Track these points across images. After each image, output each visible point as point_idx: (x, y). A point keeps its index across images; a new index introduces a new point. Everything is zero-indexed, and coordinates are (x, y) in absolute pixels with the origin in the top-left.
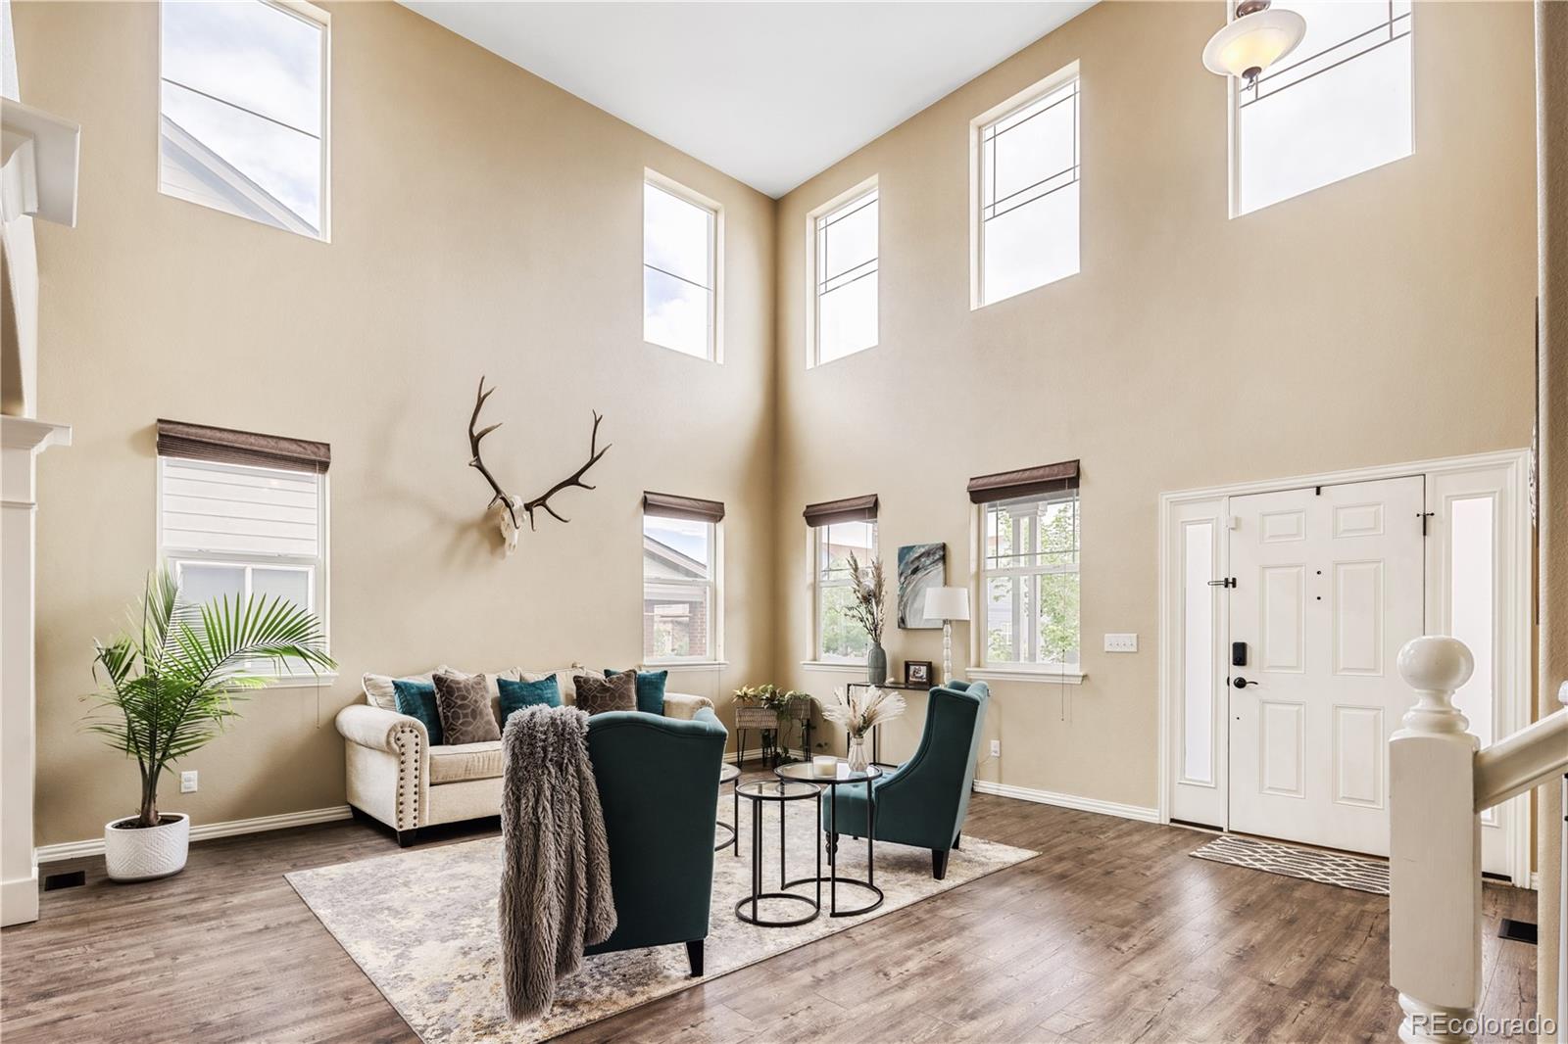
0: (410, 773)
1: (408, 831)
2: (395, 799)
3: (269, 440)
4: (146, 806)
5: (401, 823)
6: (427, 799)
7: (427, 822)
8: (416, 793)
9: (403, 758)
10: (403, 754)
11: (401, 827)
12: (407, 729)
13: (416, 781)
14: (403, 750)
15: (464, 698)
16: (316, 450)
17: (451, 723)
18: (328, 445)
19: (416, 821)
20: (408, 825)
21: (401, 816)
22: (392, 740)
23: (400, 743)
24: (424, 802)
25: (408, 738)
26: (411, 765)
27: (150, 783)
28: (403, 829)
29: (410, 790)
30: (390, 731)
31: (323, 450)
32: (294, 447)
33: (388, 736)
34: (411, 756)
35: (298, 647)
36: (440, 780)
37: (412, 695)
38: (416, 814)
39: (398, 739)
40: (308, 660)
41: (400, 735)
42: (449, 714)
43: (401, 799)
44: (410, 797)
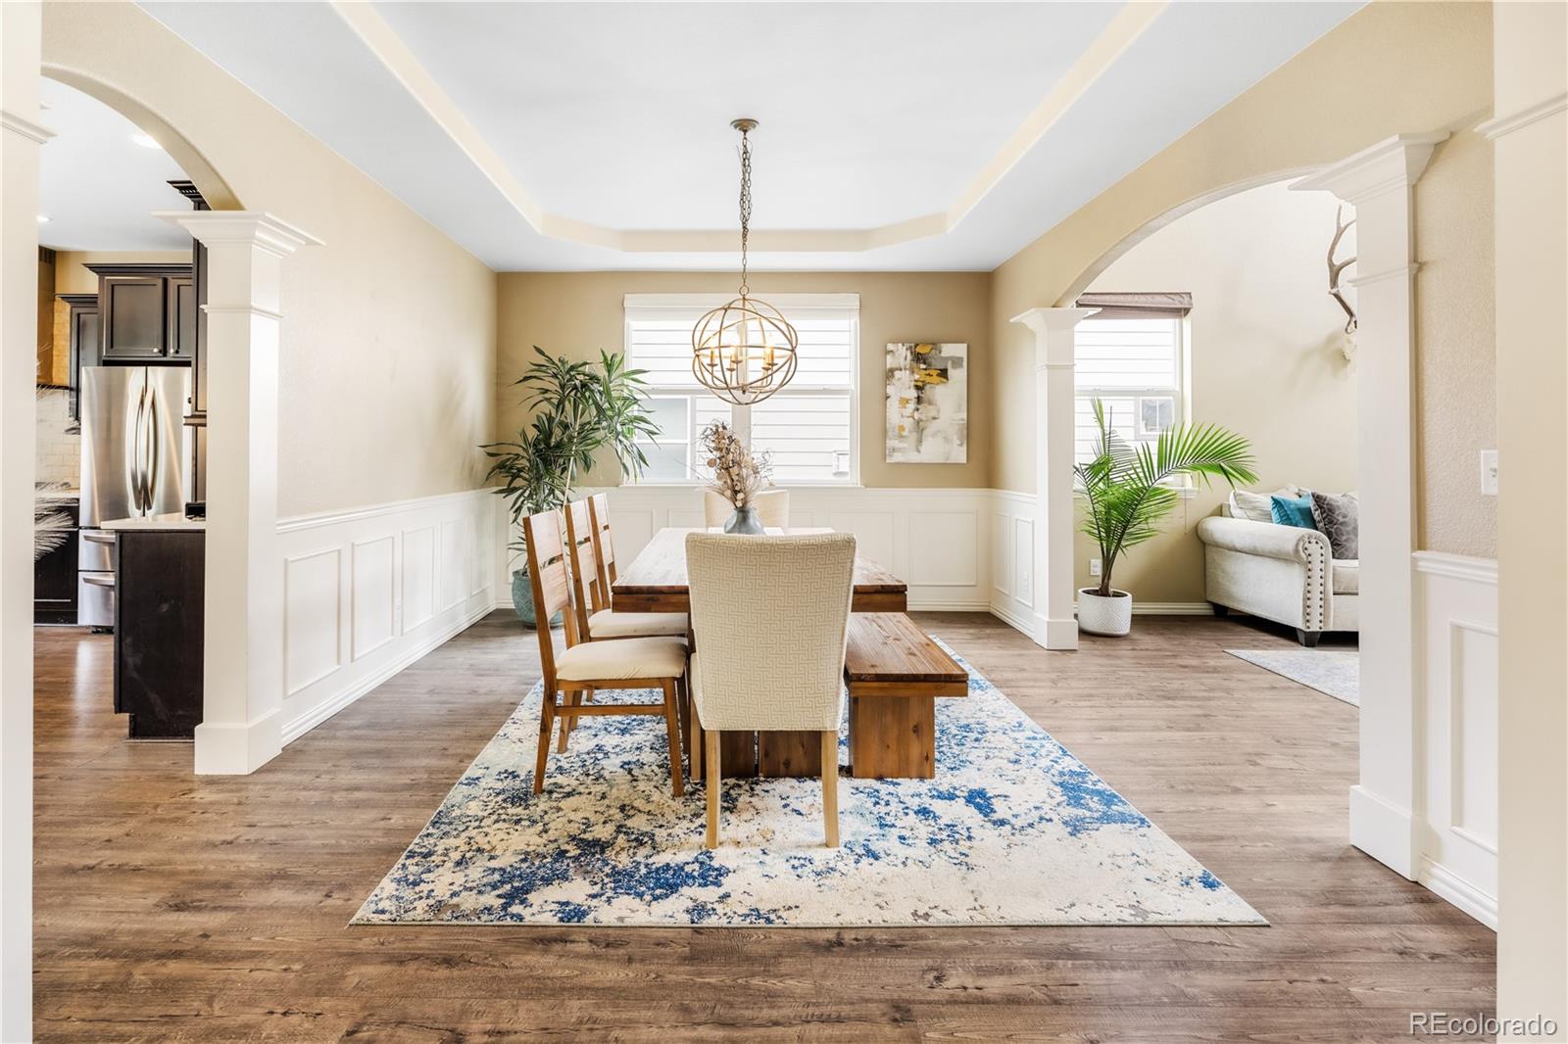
0: (1316, 580)
1: (1313, 632)
2: (1301, 602)
3: (1148, 296)
4: (1106, 581)
5: (1308, 624)
6: (1332, 606)
7: (1331, 628)
8: (1321, 599)
9: (1310, 566)
10: (1310, 562)
11: (1308, 627)
12: (1313, 541)
13: (1322, 588)
14: (1310, 559)
15: (1345, 516)
16: (1181, 299)
17: (1336, 539)
18: (1189, 294)
19: (1321, 625)
20: (1315, 627)
21: (1308, 617)
22: (1300, 549)
23: (1307, 552)
24: (1330, 608)
25: (1314, 548)
26: (1317, 574)
27: (1108, 562)
28: (1311, 630)
29: (1316, 596)
30: (1299, 540)
31: (1187, 298)
32: (1165, 299)
33: (1297, 545)
34: (1316, 566)
35: (1222, 465)
36: (1341, 591)
37: (1292, 511)
38: (1322, 618)
39: (1306, 549)
40: (1230, 477)
41: (1307, 545)
42: (1333, 530)
43: (1309, 603)
44: (1316, 602)
